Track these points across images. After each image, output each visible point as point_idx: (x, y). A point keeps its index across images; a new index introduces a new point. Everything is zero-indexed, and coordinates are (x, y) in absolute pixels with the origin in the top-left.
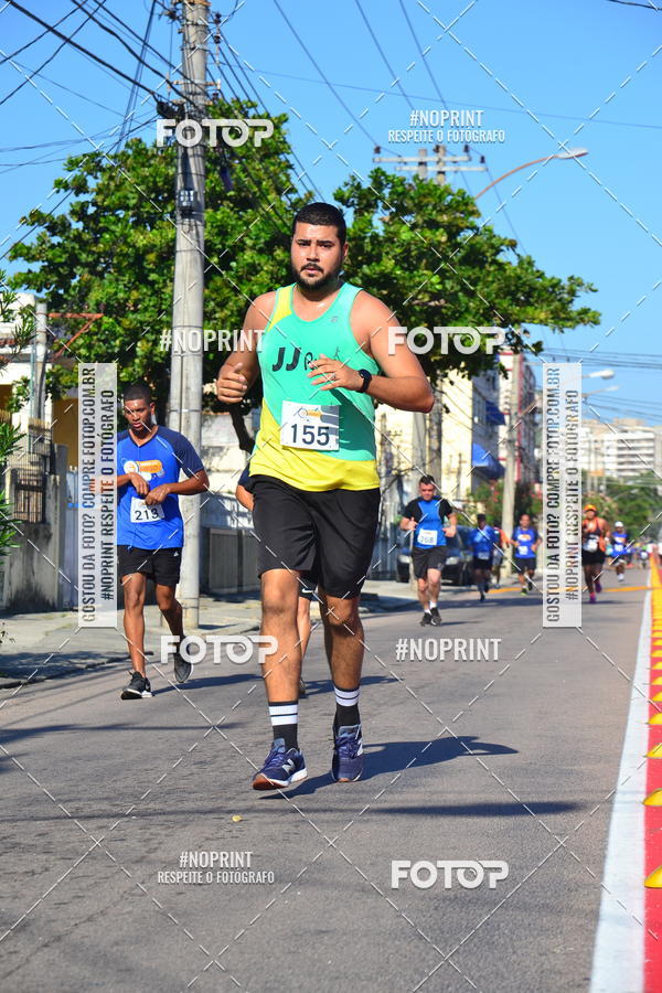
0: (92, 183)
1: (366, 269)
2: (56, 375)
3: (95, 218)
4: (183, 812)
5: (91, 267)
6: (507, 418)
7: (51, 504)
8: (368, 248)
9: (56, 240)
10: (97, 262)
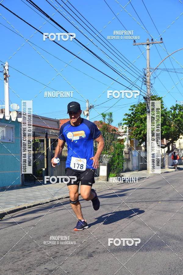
0: (134, 109)
1: (175, 119)
2: (130, 137)
3: (135, 114)
4: (152, 201)
5: (135, 121)
7: (130, 156)
8: (176, 116)
9: (129, 117)
10: (135, 120)
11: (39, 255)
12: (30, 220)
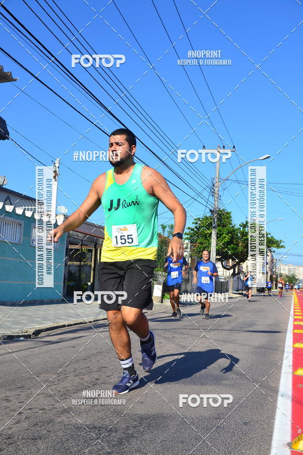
0: (198, 223)
3: (199, 228)
9: (192, 232)
11: (77, 380)
12: (69, 340)
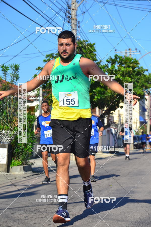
6: (147, 110)
